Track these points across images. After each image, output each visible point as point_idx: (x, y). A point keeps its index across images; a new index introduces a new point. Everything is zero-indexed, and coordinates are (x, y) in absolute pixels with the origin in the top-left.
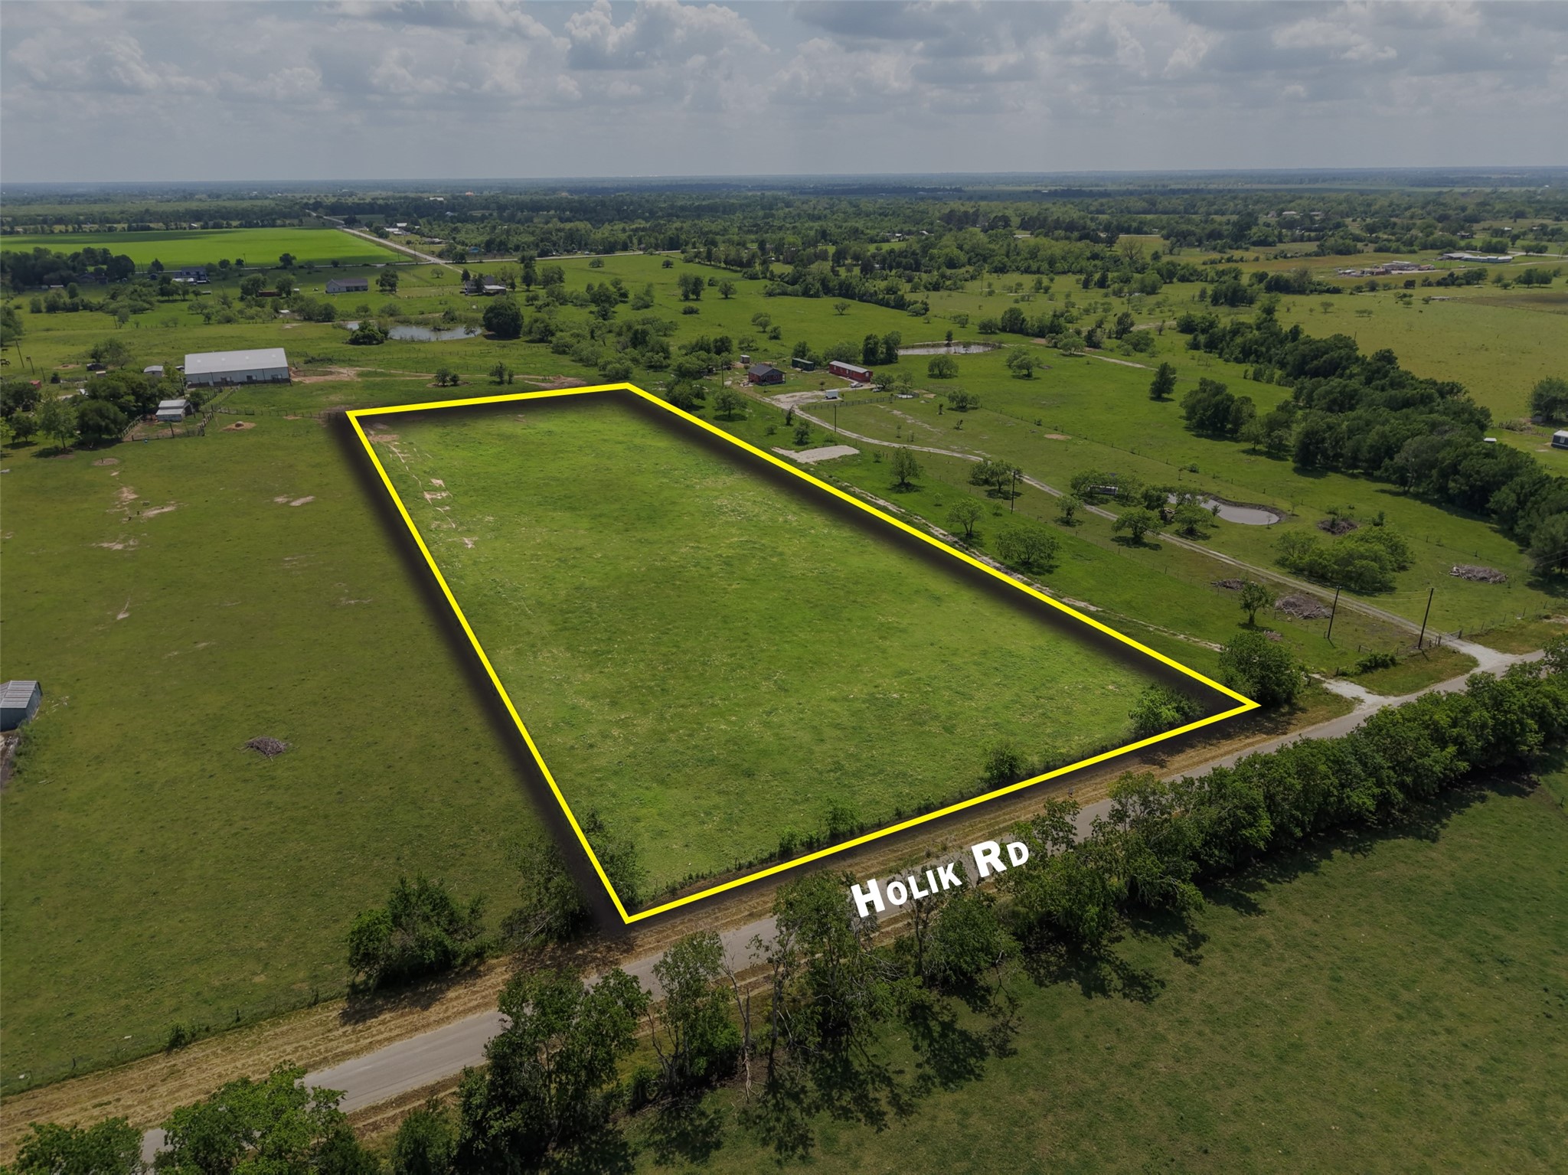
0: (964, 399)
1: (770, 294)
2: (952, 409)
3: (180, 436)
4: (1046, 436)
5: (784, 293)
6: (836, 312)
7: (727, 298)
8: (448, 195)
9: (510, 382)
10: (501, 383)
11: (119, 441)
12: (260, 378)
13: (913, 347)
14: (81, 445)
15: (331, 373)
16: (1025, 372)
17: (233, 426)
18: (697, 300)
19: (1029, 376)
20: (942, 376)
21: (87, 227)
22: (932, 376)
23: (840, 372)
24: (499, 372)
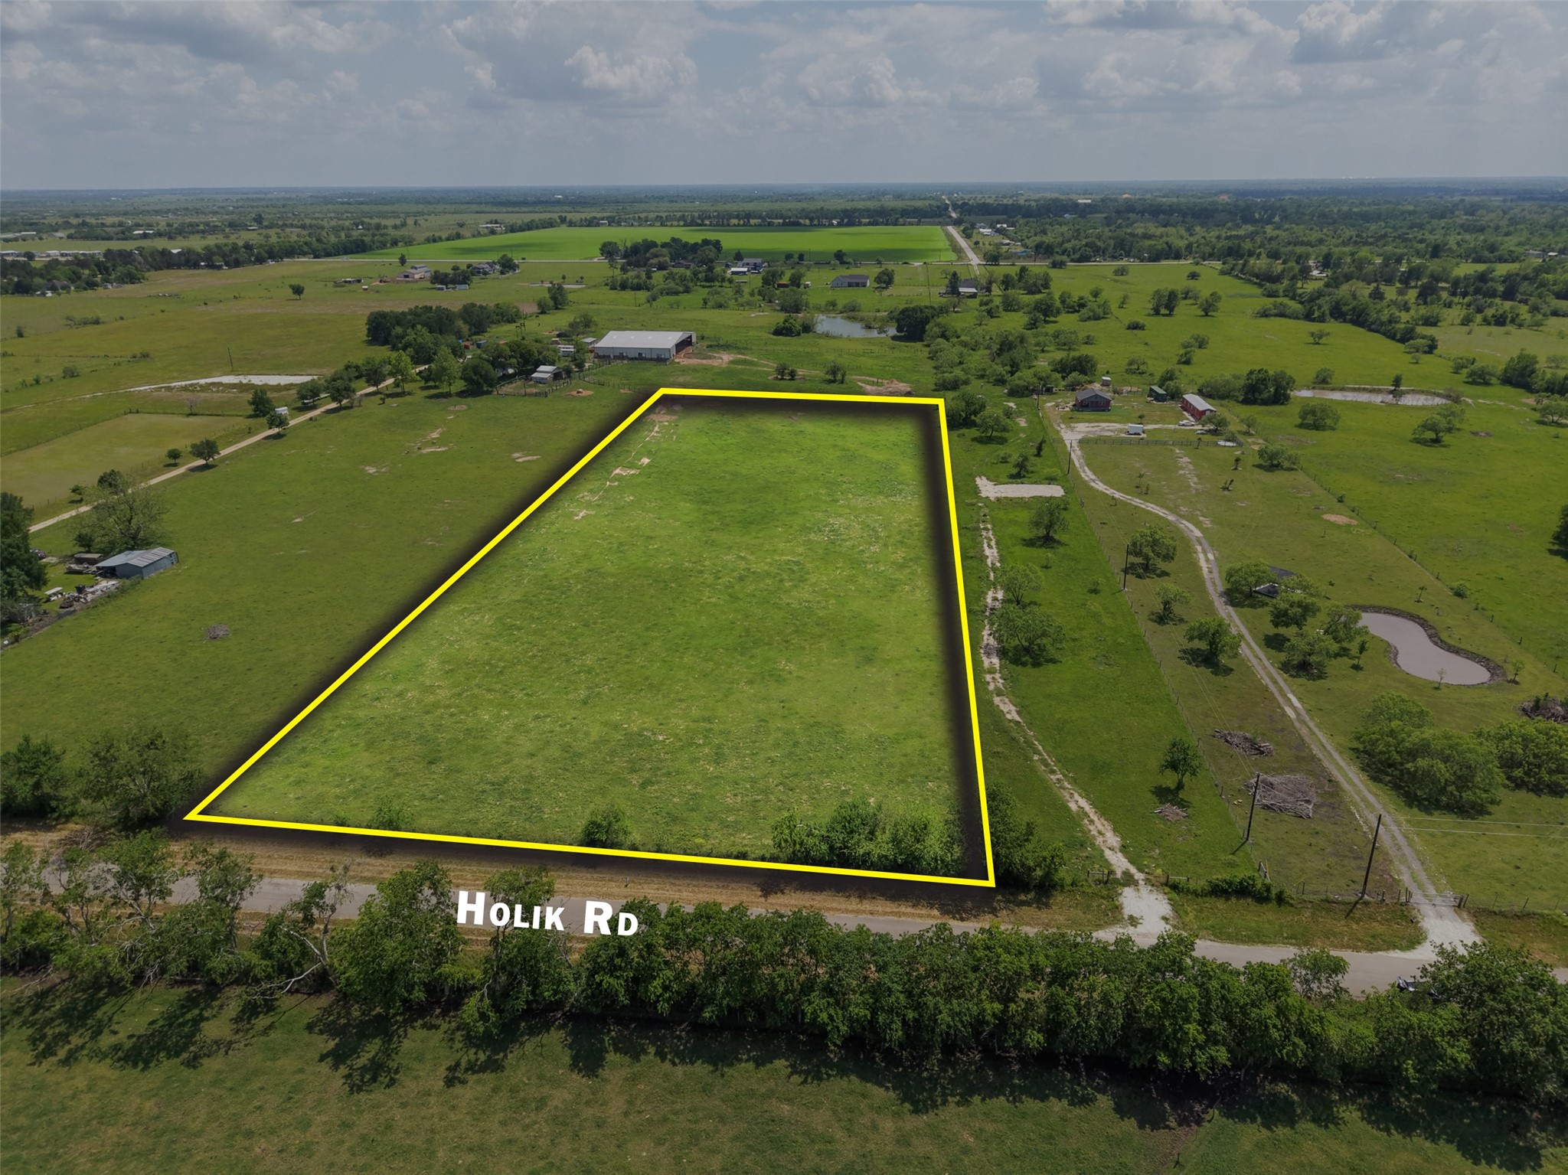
0: (1274, 455)
1: (1264, 314)
2: (1259, 466)
3: (531, 395)
4: (1326, 517)
5: (1282, 315)
6: (1311, 340)
7: (1207, 315)
8: (1098, 197)
9: (842, 382)
10: (834, 381)
11: (489, 393)
12: (648, 356)
13: (1342, 389)
14: (462, 394)
15: (710, 358)
16: (1431, 435)
17: (575, 393)
18: (1170, 315)
19: (1436, 441)
20: (1316, 427)
21: (752, 222)
22: (1301, 426)
23: (1187, 407)
24: (834, 371)
